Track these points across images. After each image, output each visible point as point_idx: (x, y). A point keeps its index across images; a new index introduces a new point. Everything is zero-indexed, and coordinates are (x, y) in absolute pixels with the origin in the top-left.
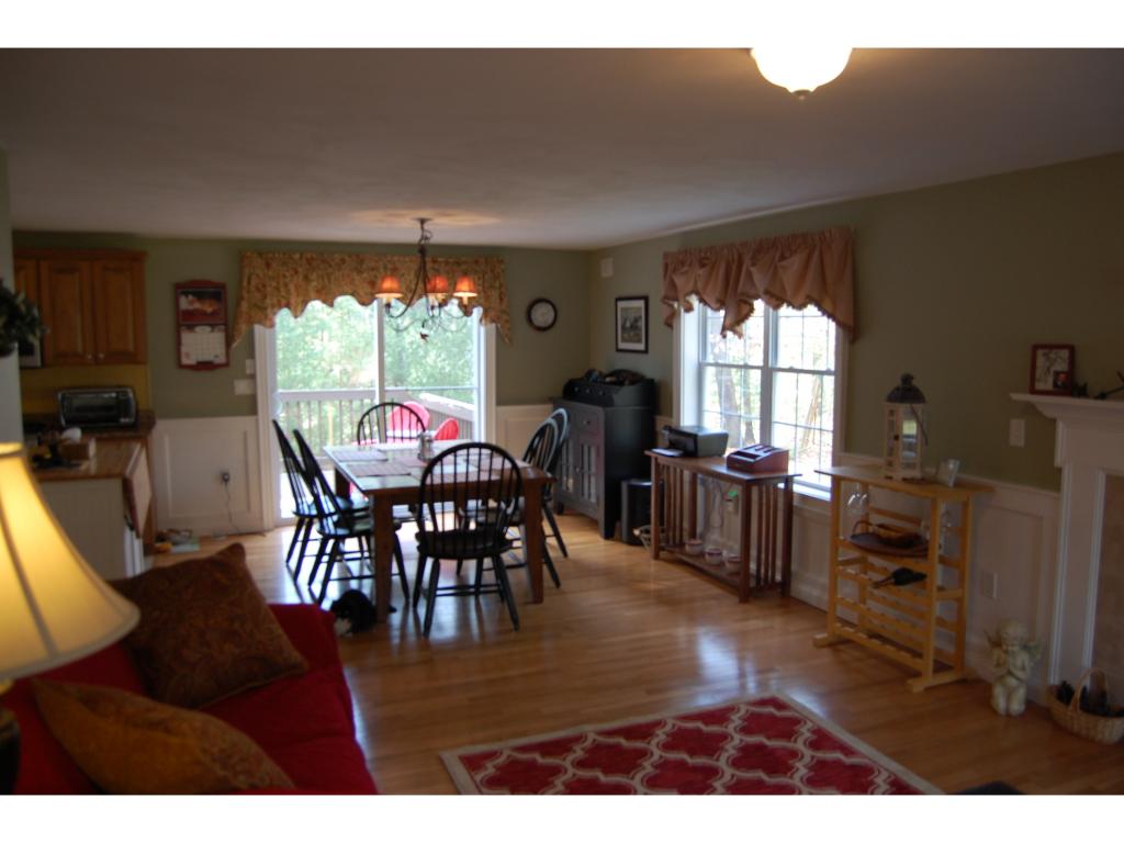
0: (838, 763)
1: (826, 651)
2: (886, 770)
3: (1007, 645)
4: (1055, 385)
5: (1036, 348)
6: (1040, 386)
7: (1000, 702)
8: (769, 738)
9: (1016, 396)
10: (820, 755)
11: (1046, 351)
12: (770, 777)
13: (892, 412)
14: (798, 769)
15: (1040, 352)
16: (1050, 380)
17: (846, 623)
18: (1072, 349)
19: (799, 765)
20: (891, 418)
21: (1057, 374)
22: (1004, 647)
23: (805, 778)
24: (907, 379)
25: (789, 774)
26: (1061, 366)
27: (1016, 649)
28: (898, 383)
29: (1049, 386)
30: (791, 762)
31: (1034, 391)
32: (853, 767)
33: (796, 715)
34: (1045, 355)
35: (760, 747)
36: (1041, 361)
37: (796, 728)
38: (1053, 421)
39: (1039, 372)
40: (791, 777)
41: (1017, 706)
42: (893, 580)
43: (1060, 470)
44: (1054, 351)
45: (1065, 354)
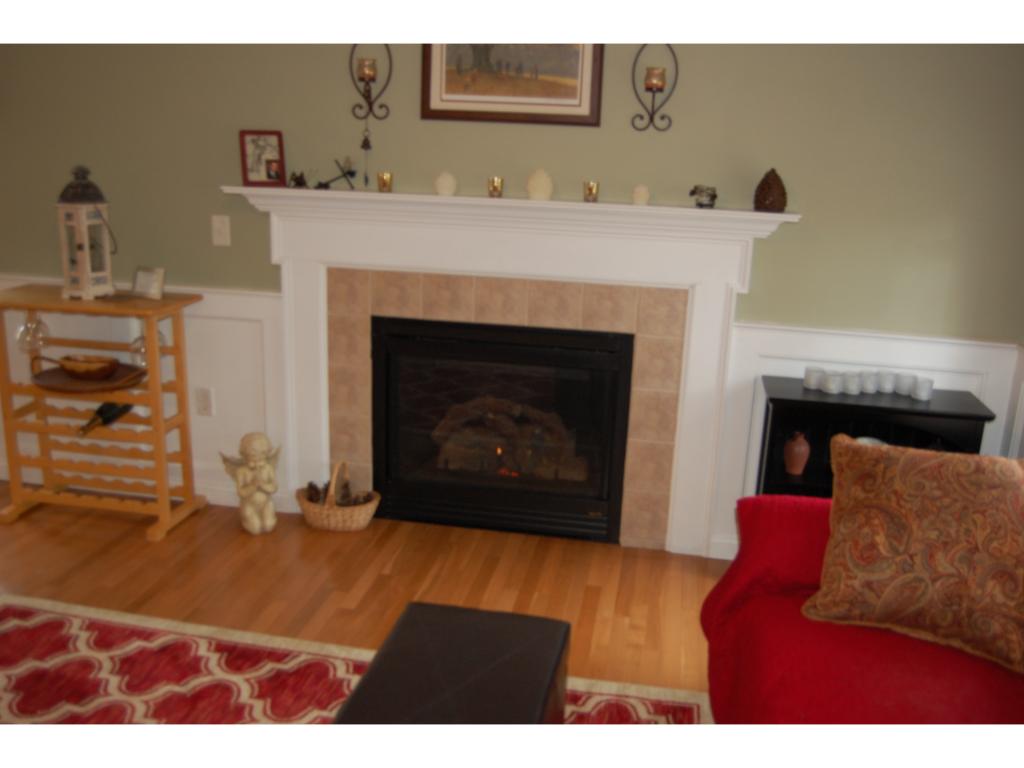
0: (142, 652)
1: (21, 527)
2: (201, 637)
3: (255, 462)
4: (269, 176)
5: (243, 134)
6: (253, 177)
7: (254, 524)
8: (41, 657)
9: (228, 189)
10: (119, 652)
11: (255, 137)
12: (82, 706)
13: (69, 216)
14: (107, 682)
15: (248, 139)
16: (263, 169)
17: (36, 487)
18: (279, 134)
19: (103, 675)
20: (70, 223)
21: (269, 162)
22: (252, 464)
23: (124, 687)
24: (81, 173)
25: (101, 691)
26: (271, 154)
27: (262, 463)
28: (69, 179)
29: (262, 176)
30: (92, 676)
31: (247, 183)
32: (164, 650)
33: (51, 616)
34: (254, 141)
35: (38, 676)
36: (250, 149)
37: (64, 632)
38: (266, 215)
39: (250, 161)
40: (107, 693)
41: (270, 522)
42: (100, 420)
43: (278, 268)
44: (262, 137)
45: (273, 140)
